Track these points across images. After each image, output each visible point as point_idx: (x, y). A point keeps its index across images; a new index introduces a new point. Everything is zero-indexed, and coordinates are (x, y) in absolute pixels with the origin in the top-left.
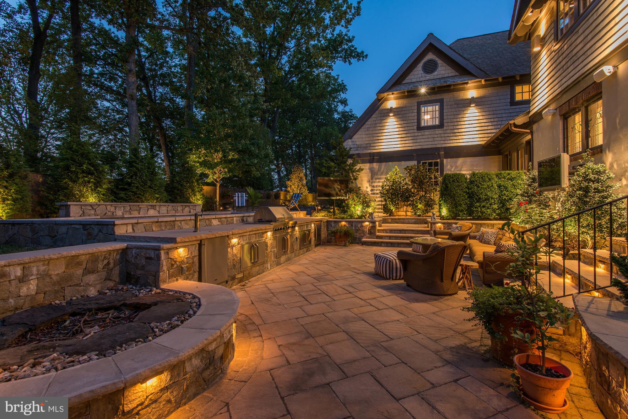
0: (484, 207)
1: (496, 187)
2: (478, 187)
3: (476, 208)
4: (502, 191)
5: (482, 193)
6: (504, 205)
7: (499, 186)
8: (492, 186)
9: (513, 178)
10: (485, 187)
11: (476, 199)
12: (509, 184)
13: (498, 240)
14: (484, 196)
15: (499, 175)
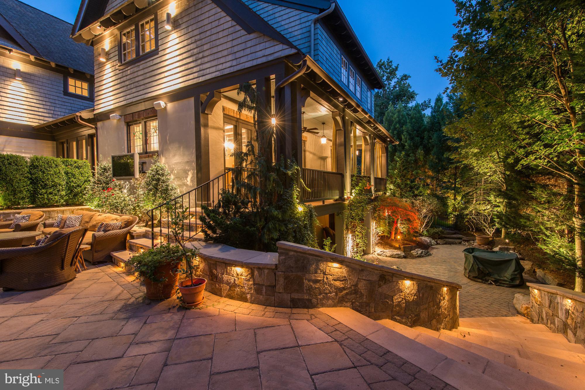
0: (51, 193)
1: (64, 174)
2: (44, 172)
3: (41, 195)
4: (69, 178)
5: (48, 179)
6: (72, 191)
7: (67, 173)
8: (59, 172)
9: (80, 167)
10: (51, 173)
11: (41, 185)
12: (76, 172)
13: (84, 224)
14: (50, 183)
15: (65, 162)
